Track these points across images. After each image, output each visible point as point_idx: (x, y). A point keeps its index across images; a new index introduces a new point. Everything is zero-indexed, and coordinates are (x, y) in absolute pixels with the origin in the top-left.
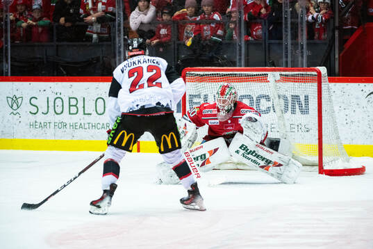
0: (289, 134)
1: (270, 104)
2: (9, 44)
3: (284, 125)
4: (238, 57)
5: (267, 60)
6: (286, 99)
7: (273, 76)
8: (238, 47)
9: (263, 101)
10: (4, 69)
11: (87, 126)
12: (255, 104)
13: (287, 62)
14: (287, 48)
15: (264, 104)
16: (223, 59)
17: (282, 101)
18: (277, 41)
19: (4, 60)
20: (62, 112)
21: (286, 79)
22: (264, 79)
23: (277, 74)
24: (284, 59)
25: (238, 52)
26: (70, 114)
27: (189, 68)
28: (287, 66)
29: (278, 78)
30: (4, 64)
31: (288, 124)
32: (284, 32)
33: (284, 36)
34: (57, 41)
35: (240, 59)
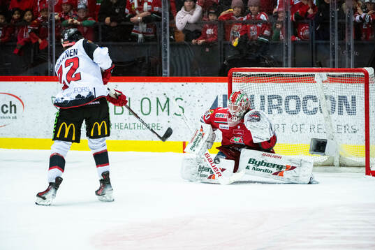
0: (336, 135)
1: (316, 105)
2: (54, 43)
3: (331, 126)
4: (284, 58)
5: (314, 61)
6: (333, 99)
7: (320, 76)
8: (285, 48)
9: (310, 102)
10: (49, 69)
11: (132, 126)
12: (302, 105)
13: (334, 63)
14: (333, 48)
15: (311, 105)
17: (329, 102)
18: (324, 42)
19: (49, 60)
21: (333, 79)
22: (311, 79)
23: (324, 74)
24: (331, 60)
25: (285, 53)
26: (115, 114)
27: (235, 68)
28: (334, 67)
29: (325, 78)
30: (49, 63)
31: (334, 124)
32: (331, 33)
33: (331, 36)
34: (102, 41)
35: (287, 60)
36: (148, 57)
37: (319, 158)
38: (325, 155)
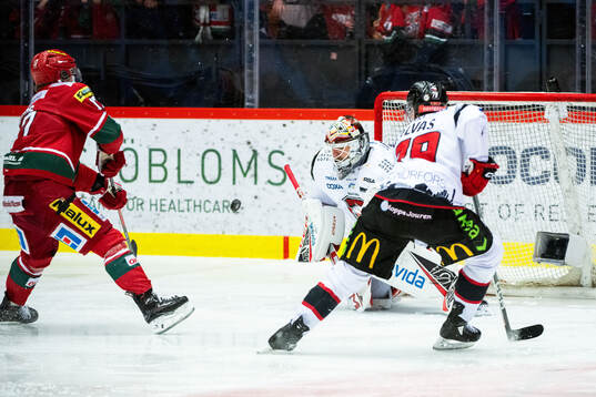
0: (586, 226)
1: (548, 165)
2: (32, 41)
3: (577, 207)
4: (486, 73)
5: (544, 77)
6: (579, 154)
7: (555, 110)
8: (486, 53)
9: (535, 160)
10: (22, 92)
11: (184, 206)
12: (518, 165)
13: (583, 83)
14: (583, 55)
15: (537, 165)
16: (457, 75)
17: (573, 161)
18: (565, 41)
19: (22, 74)
20: (135, 178)
21: (578, 116)
22: (537, 115)
23: (563, 105)
24: (578, 77)
25: (486, 65)
26: (151, 181)
27: (389, 92)
28: (583, 90)
29: (564, 113)
30: (22, 81)
31: (584, 209)
32: (578, 24)
33: (578, 31)
35: (491, 77)
36: (217, 69)
37: (552, 271)
38: (564, 264)
